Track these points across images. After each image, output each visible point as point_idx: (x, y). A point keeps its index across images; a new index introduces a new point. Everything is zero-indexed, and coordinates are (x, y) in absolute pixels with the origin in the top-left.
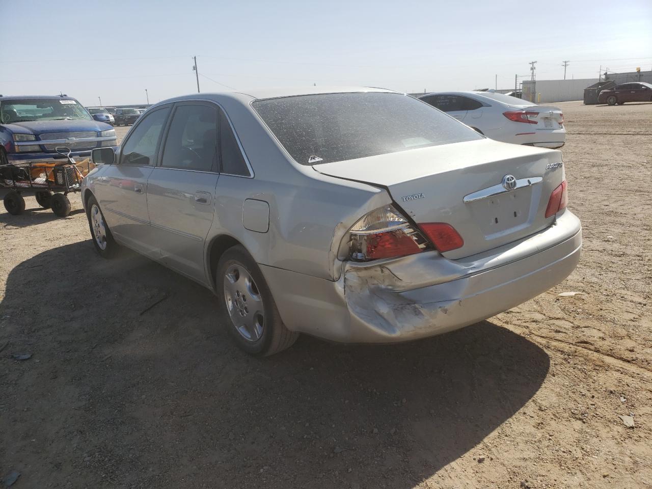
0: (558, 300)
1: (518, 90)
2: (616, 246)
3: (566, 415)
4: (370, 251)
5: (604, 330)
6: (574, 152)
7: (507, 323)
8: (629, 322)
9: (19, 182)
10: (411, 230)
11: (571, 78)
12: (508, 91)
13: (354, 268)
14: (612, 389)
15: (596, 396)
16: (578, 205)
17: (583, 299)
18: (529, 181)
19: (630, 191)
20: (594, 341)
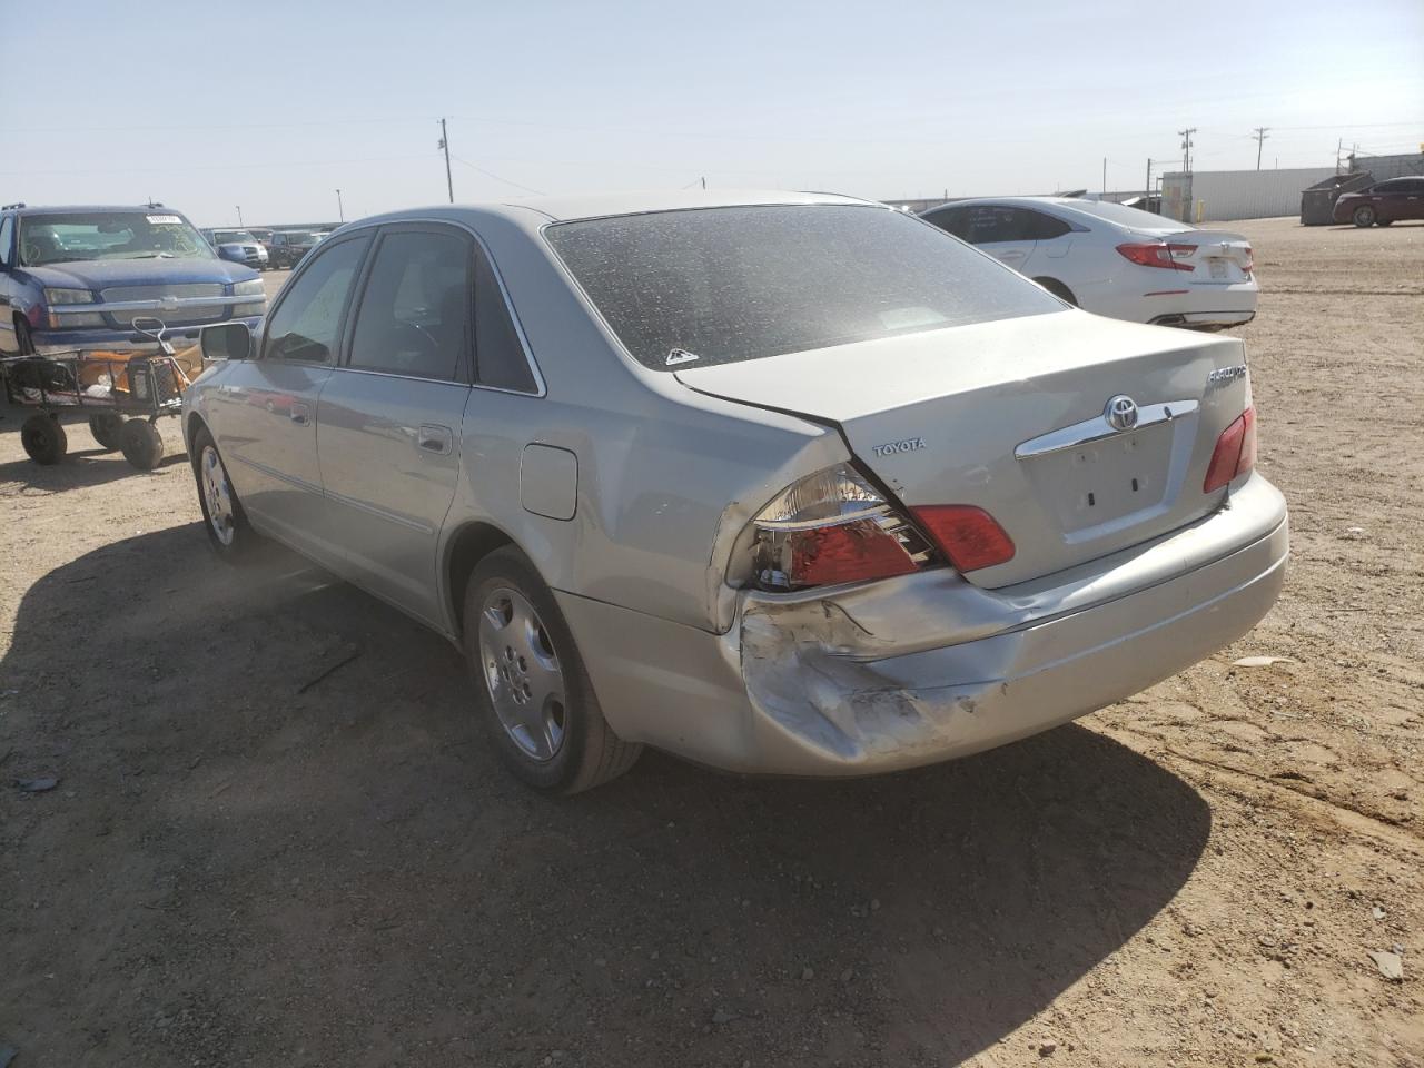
0: (1233, 674)
1: (1153, 192)
2: (1368, 551)
3: (1246, 948)
4: (801, 566)
5: (1336, 746)
6: (1276, 334)
7: (1115, 726)
8: (1397, 731)
9: (56, 394)
10: (895, 521)
11: (1272, 167)
12: (1131, 195)
13: (764, 606)
14: (1353, 889)
15: (1315, 904)
16: (1284, 455)
17: (1291, 675)
18: (1166, 410)
19: (1403, 423)
20: (1313, 773)
